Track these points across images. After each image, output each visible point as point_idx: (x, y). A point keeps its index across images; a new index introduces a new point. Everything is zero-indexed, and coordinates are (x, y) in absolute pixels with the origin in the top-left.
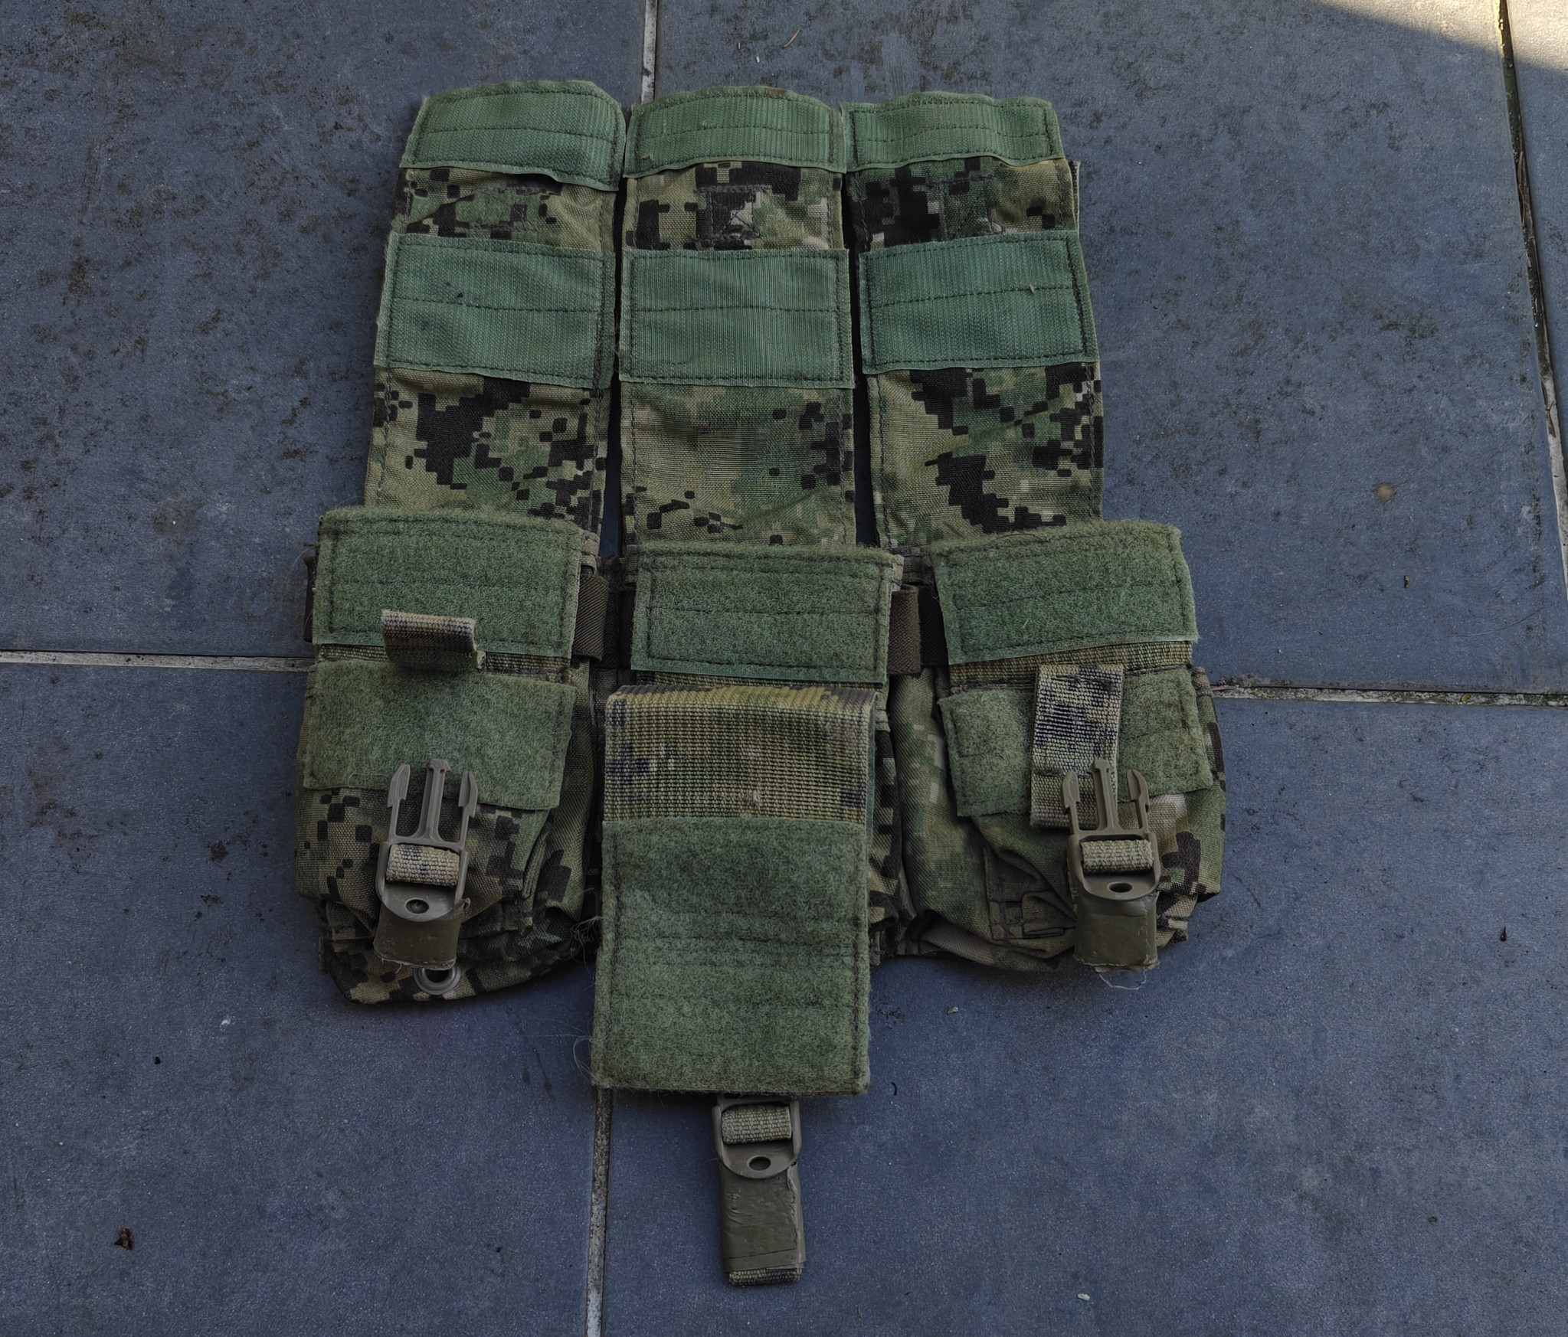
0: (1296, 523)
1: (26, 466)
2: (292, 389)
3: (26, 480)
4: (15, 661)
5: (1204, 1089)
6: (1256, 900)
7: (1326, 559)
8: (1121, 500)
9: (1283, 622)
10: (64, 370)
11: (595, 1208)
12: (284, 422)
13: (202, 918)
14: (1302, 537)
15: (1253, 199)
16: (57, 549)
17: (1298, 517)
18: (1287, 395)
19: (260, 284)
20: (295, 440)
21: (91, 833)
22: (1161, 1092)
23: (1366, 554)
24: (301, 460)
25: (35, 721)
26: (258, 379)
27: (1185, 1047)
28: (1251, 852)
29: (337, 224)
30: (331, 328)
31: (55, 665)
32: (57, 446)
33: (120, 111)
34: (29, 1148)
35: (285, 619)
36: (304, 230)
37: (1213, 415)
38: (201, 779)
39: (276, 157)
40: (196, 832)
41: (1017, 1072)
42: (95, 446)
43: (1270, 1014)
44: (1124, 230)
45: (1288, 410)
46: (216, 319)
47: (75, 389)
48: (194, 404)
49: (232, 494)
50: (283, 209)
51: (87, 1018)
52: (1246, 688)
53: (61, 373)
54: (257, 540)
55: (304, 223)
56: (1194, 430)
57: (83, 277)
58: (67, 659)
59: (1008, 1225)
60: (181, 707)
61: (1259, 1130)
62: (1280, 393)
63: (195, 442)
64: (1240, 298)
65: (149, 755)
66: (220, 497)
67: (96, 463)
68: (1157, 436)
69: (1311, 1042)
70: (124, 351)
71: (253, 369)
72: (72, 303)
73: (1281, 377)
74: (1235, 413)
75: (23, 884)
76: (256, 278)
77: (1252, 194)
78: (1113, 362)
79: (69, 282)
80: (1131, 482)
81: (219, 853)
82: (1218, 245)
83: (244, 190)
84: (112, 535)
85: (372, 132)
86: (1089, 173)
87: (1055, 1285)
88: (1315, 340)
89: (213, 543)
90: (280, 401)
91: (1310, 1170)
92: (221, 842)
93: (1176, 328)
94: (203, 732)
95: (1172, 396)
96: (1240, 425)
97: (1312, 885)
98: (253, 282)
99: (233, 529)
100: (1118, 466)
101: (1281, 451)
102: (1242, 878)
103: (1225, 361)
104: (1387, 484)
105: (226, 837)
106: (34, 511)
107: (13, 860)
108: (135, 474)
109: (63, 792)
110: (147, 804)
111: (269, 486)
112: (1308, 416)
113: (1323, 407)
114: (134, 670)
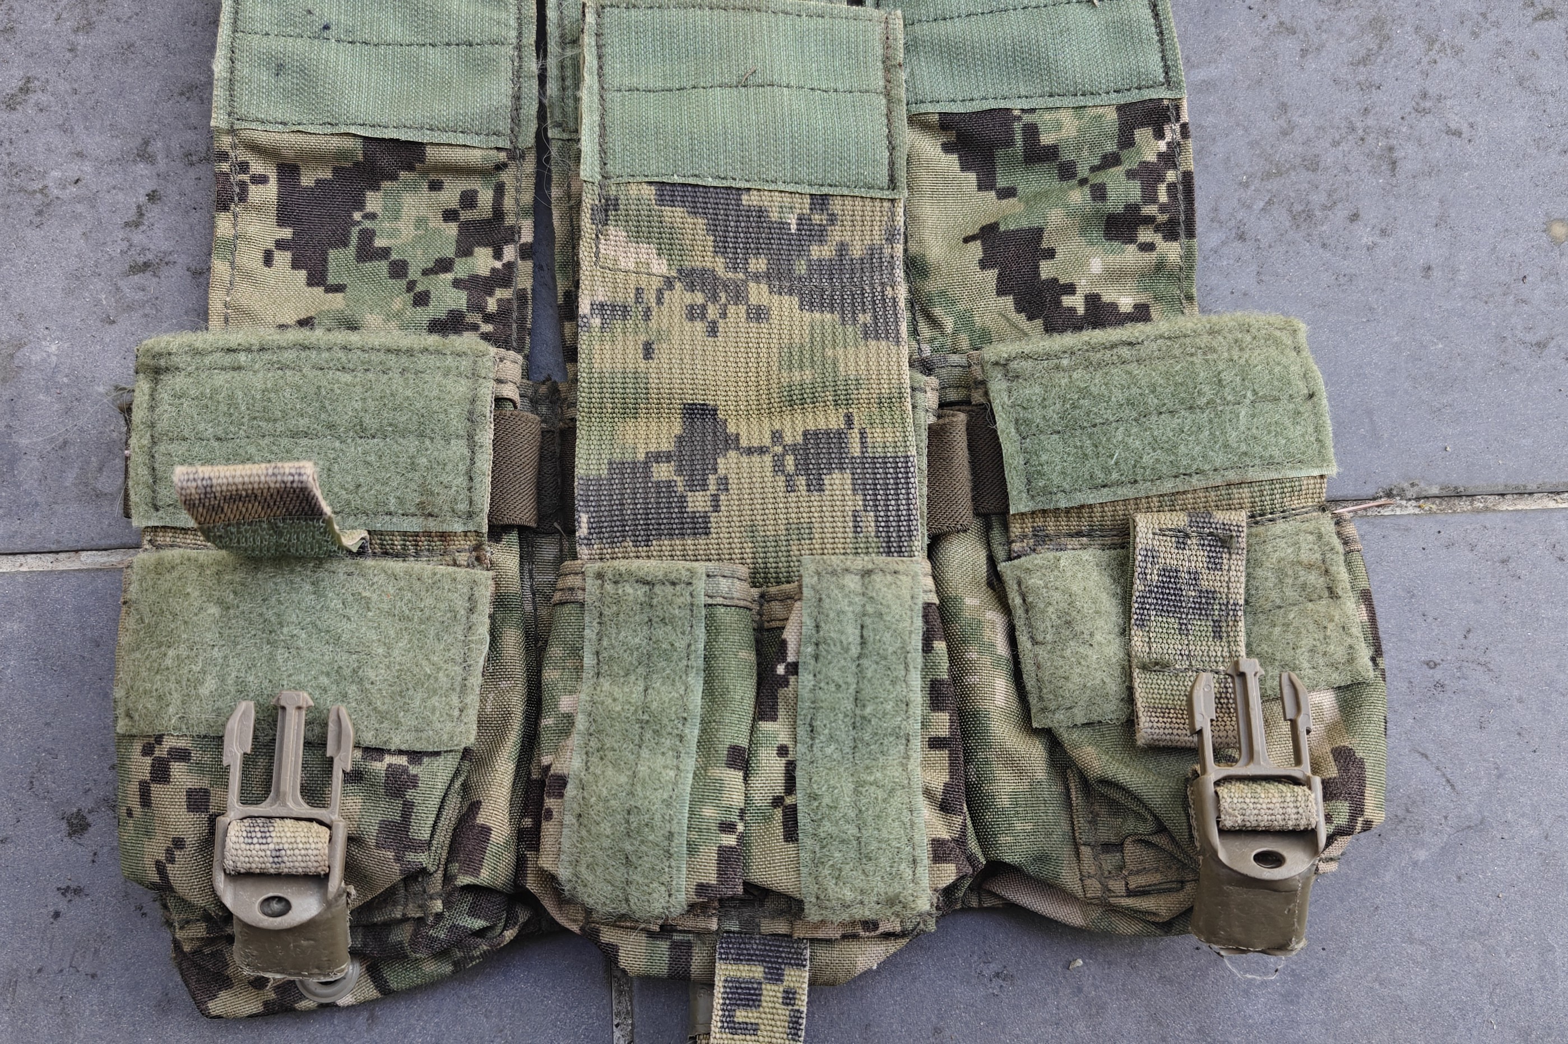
0: (1452, 279)
2: (134, 180)
6: (1448, 781)
7: (1494, 324)
8: (1231, 262)
9: (1448, 410)
12: (127, 224)
13: (60, 919)
14: (1461, 297)
17: (1455, 271)
18: (1425, 112)
19: (81, 39)
20: (144, 250)
23: (1543, 313)
24: (155, 275)
26: (88, 167)
27: (1376, 985)
28: (1437, 719)
30: (182, 94)
37: (1336, 144)
38: (48, 725)
40: (44, 799)
43: (1481, 934)
45: (1428, 133)
46: (25, 90)
49: (63, 328)
52: (1410, 500)
56: (1313, 165)
60: (12, 626)
62: (1416, 110)
63: (7, 260)
66: (46, 332)
68: (1268, 176)
69: (1536, 966)
71: (80, 155)
73: (1415, 89)
74: (1362, 139)
76: (76, 31)
78: (1204, 81)
80: (1241, 237)
81: (78, 826)
88: (1453, 38)
89: (41, 397)
90: (121, 196)
92: (80, 810)
93: (1279, 33)
94: (45, 659)
95: (1282, 122)
96: (1370, 155)
97: (1517, 756)
98: (72, 37)
99: (67, 376)
100: (1223, 218)
101: (1425, 186)
102: (1429, 753)
103: (1344, 72)
104: (1562, 220)
105: (86, 804)
111: (112, 313)
112: (1454, 138)
113: (1472, 126)
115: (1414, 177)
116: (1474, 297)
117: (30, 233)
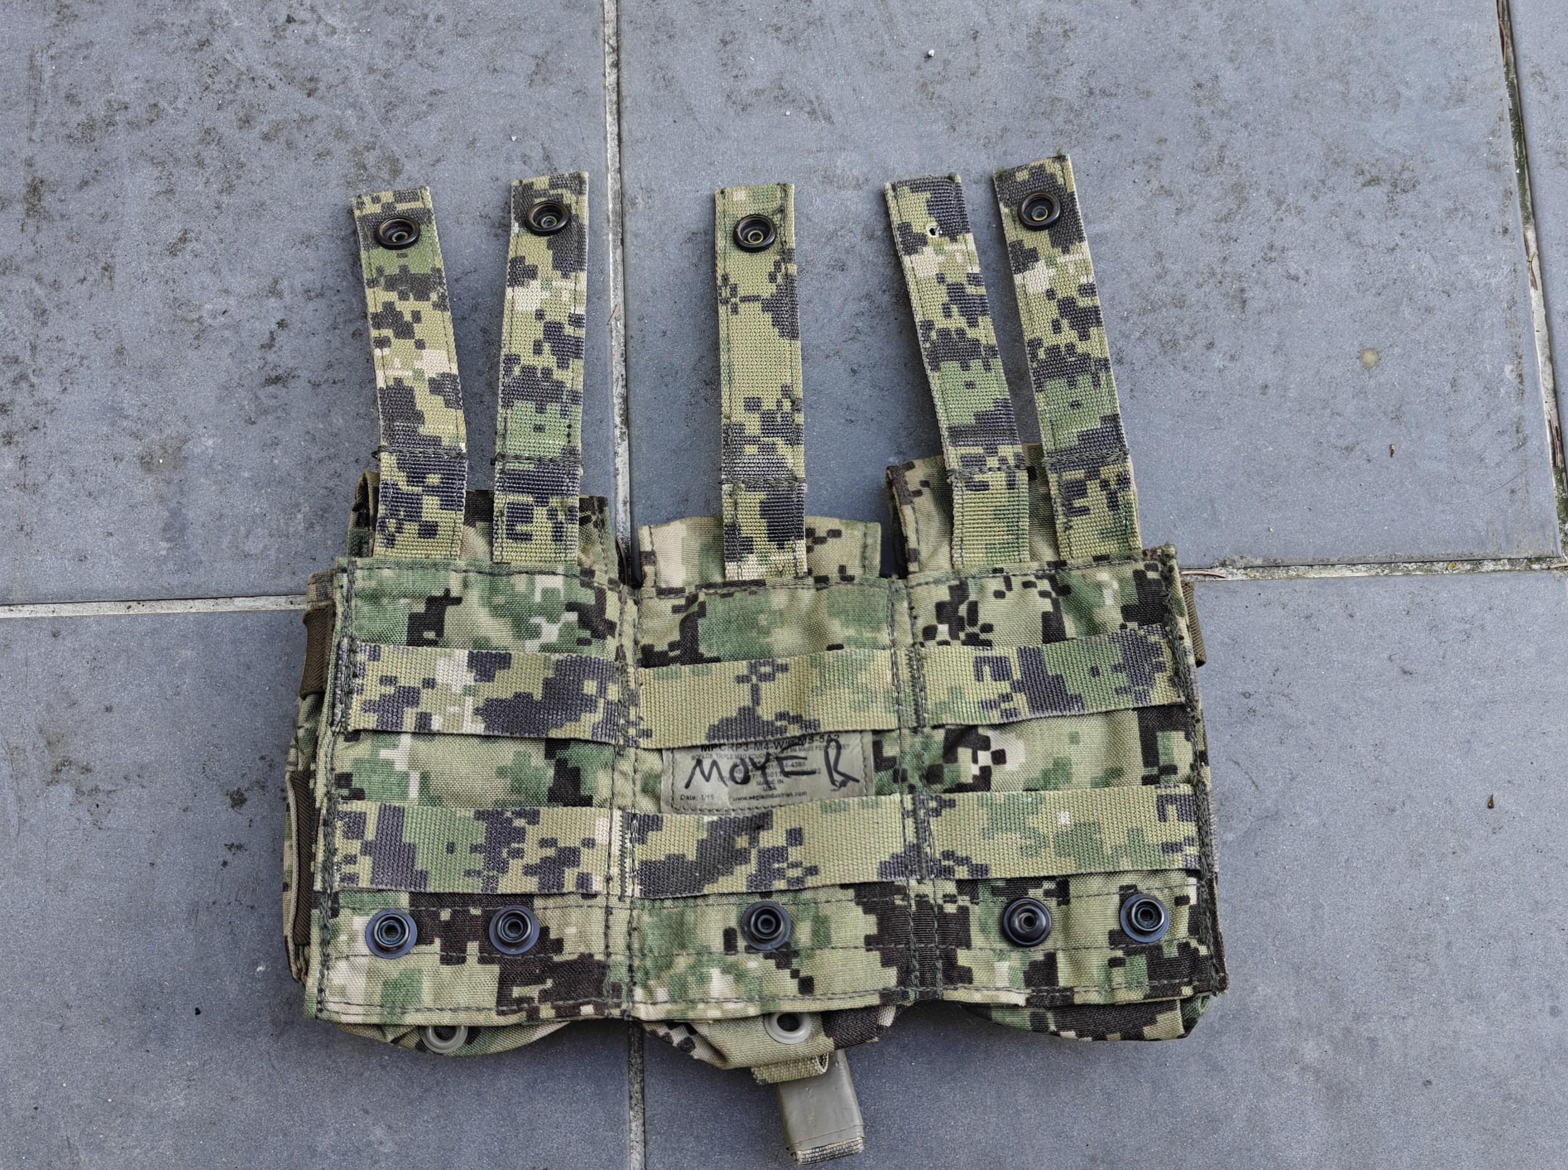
0: (1283, 396)
2: (268, 311)
3: (4, 423)
4: (13, 616)
6: (1253, 782)
7: (1313, 432)
9: (1273, 499)
10: (31, 302)
11: (633, 1125)
12: (262, 346)
13: (227, 867)
14: (1290, 410)
15: (1232, 51)
16: (43, 496)
17: (1286, 389)
18: (1272, 260)
19: (225, 199)
20: (276, 367)
21: (110, 788)
23: (1353, 424)
24: (284, 386)
25: (40, 677)
26: (232, 301)
28: (1248, 736)
29: (299, 128)
30: (302, 243)
31: (54, 618)
32: (32, 386)
33: (59, 13)
34: (79, 1106)
35: (281, 556)
36: (266, 137)
37: (1199, 286)
38: (214, 726)
39: (228, 57)
40: (214, 780)
42: (72, 383)
43: (1270, 895)
44: (1103, 92)
45: (1272, 278)
46: (183, 240)
47: (45, 324)
48: (169, 332)
49: (217, 427)
50: (241, 114)
51: (123, 974)
52: (1239, 569)
53: (28, 306)
54: (246, 475)
55: (265, 129)
56: (1180, 303)
57: (39, 200)
58: (67, 610)
59: (1028, 1115)
60: (187, 654)
61: (1261, 1008)
62: (1264, 259)
63: (175, 374)
64: (1221, 159)
65: (159, 704)
66: (204, 431)
67: (75, 401)
68: (1144, 311)
69: (1309, 919)
70: (90, 279)
71: (226, 291)
72: (31, 229)
73: (1264, 242)
74: (1220, 282)
75: (47, 845)
76: (221, 192)
77: (1231, 46)
79: (26, 206)
80: (1120, 361)
81: (238, 800)
82: (1199, 104)
83: (199, 95)
84: (99, 478)
85: (327, 25)
86: (1065, 31)
88: (1297, 200)
89: (202, 480)
90: (257, 324)
91: (1311, 1043)
92: (239, 788)
93: (1159, 195)
94: (211, 677)
95: (1158, 268)
96: (1226, 295)
97: (1307, 764)
98: (218, 197)
99: (221, 464)
101: (1268, 321)
102: (1240, 761)
103: (1209, 227)
104: (1372, 349)
105: (244, 784)
106: (16, 457)
107: (32, 821)
108: (116, 412)
109: (77, 748)
110: (163, 755)
111: (253, 416)
112: (1293, 282)
113: (1307, 272)
114: (135, 617)
115: (1259, 313)
116: (1300, 410)
117: (190, 353)
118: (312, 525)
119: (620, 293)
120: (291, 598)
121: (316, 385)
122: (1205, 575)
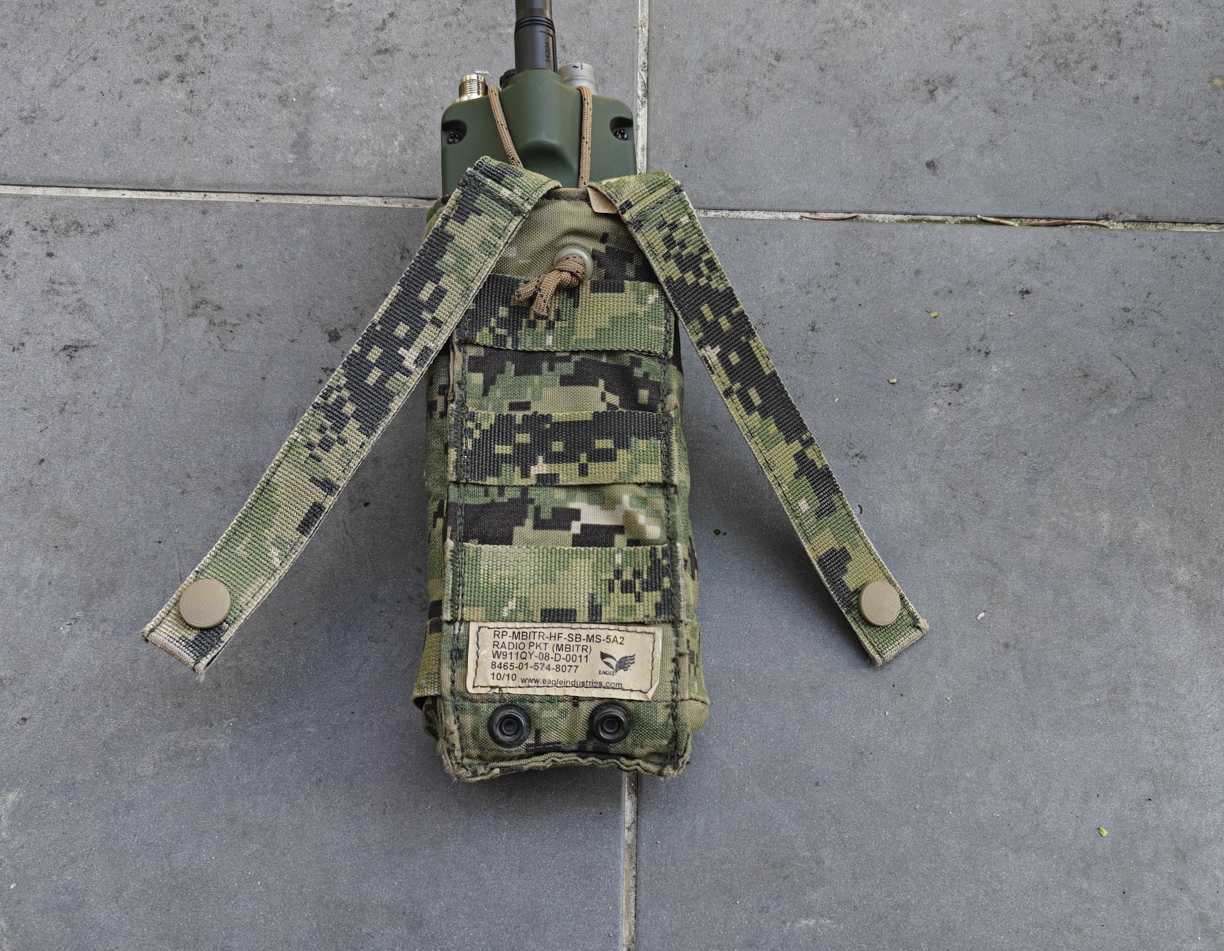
0: (1151, 105)
1: (179, 59)
2: (384, 5)
3: (180, 68)
4: (174, 198)
5: (1099, 509)
6: (1132, 373)
7: (1175, 130)
8: (1018, 88)
9: (1144, 175)
12: (376, 29)
14: (1156, 115)
16: (204, 118)
17: (1153, 100)
18: (1140, 14)
20: (385, 43)
21: (235, 322)
22: (1066, 511)
23: (1205, 126)
24: (391, 56)
25: (190, 241)
27: (1083, 479)
28: (1128, 340)
31: (205, 202)
32: (203, 45)
34: (191, 551)
35: (380, 169)
37: (1085, 28)
38: (320, 284)
40: (316, 321)
41: (954, 497)
42: (232, 45)
43: (1147, 456)
45: (1142, 25)
47: (216, 4)
48: (308, 15)
49: (338, 80)
51: (234, 457)
52: (1119, 222)
54: (358, 112)
56: (1071, 39)
58: (213, 197)
60: (303, 231)
61: (1143, 540)
62: (1135, 12)
63: (309, 43)
65: (278, 266)
66: (329, 82)
67: (233, 57)
68: (1044, 43)
69: (1179, 476)
73: (1135, 1)
74: (1102, 26)
75: (183, 359)
80: (1025, 75)
81: (334, 338)
84: (247, 109)
87: (991, 652)
89: (324, 114)
90: (374, 14)
91: (1183, 568)
92: (336, 329)
94: (320, 249)
95: (1053, 15)
96: (1106, 35)
97: (1175, 363)
99: (339, 105)
100: (1014, 64)
101: (1138, 54)
102: (1121, 357)
104: (1220, 77)
105: (340, 326)
106: (187, 91)
107: (174, 341)
108: (264, 65)
109: (213, 294)
110: (278, 301)
111: (366, 74)
112: (1157, 29)
113: (1168, 23)
114: (265, 204)
115: (1132, 48)
116: (1164, 115)
117: (322, 30)
118: (405, 150)
119: (646, 10)
120: (385, 199)
121: (414, 57)
122: (1092, 225)
